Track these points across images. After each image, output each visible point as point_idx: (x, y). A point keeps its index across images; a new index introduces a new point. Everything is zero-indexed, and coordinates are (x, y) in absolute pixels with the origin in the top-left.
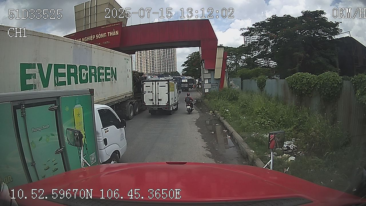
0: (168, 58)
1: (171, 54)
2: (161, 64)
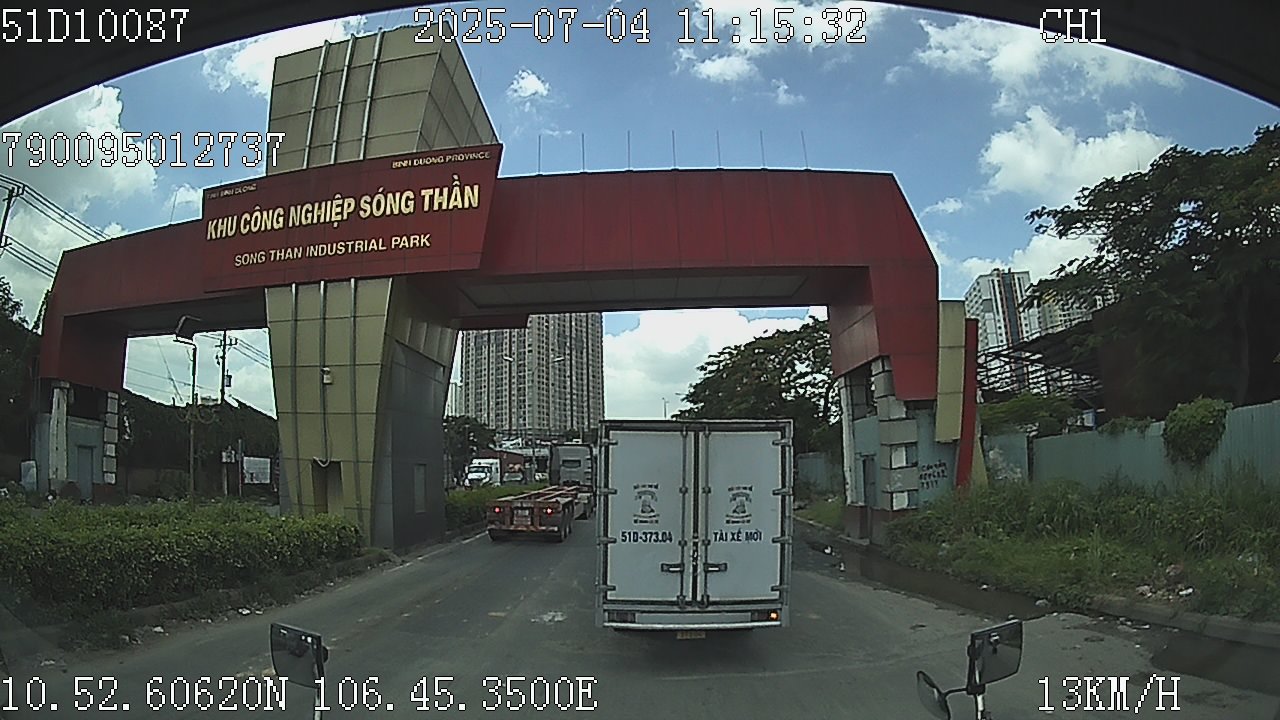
0: (574, 380)
2: (551, 400)
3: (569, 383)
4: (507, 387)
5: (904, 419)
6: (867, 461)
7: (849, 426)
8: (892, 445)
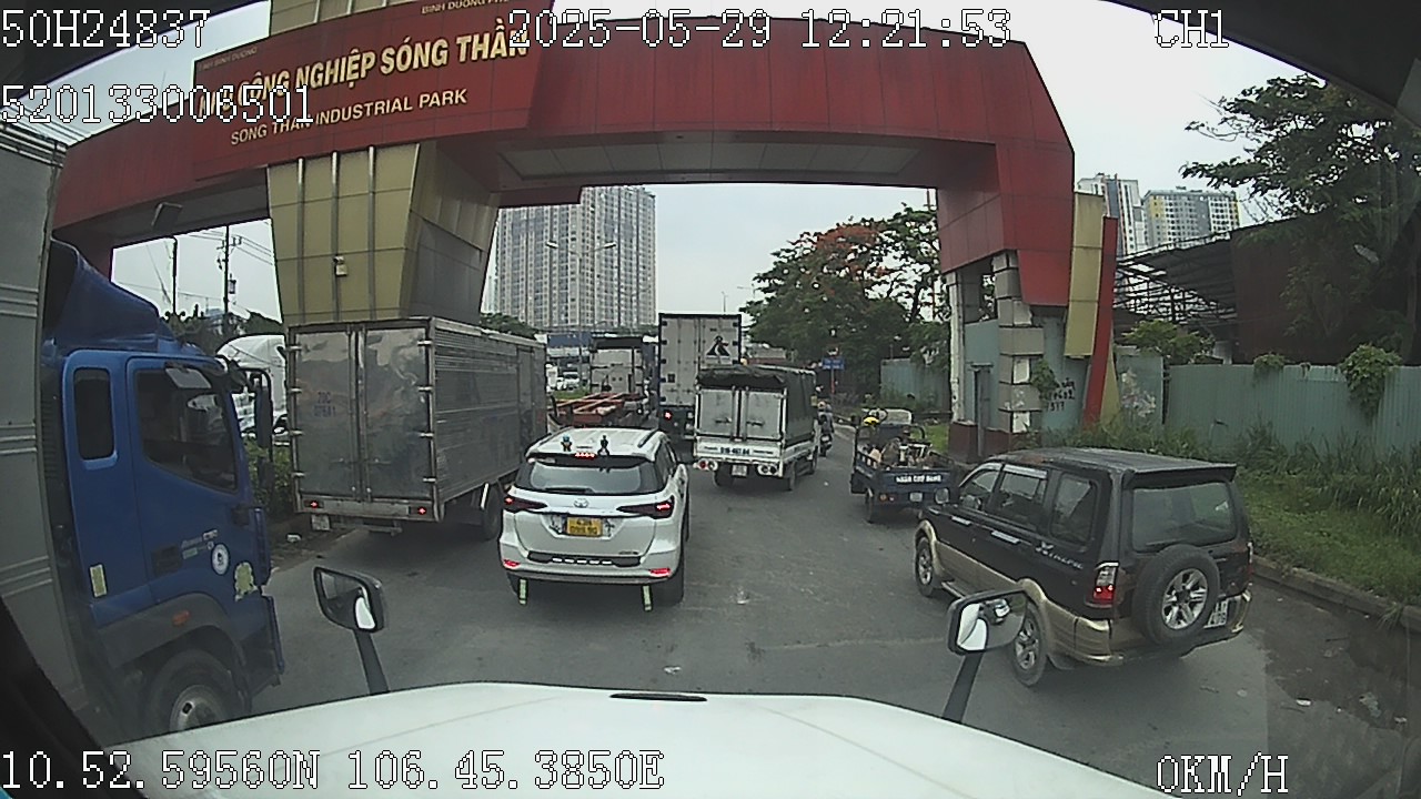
0: (622, 271)
1: (634, 256)
2: (596, 293)
3: (616, 276)
4: (548, 279)
5: (1029, 326)
6: (981, 374)
7: (959, 331)
8: (1014, 356)
